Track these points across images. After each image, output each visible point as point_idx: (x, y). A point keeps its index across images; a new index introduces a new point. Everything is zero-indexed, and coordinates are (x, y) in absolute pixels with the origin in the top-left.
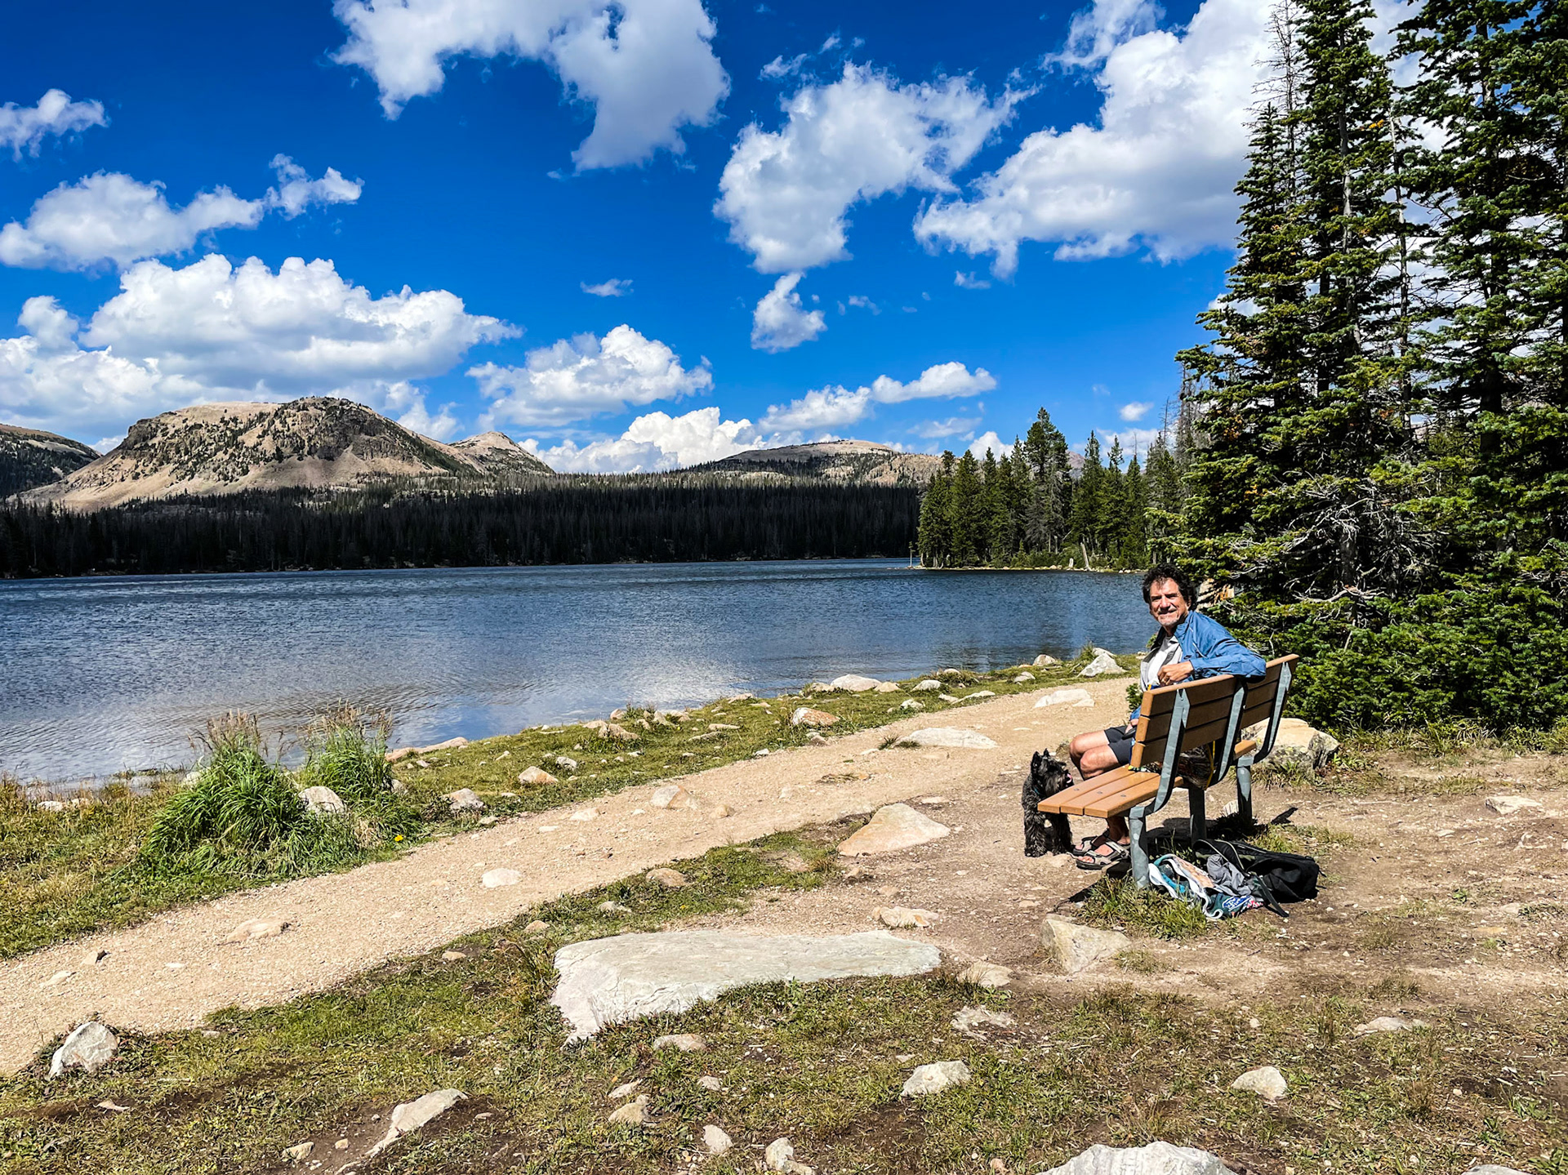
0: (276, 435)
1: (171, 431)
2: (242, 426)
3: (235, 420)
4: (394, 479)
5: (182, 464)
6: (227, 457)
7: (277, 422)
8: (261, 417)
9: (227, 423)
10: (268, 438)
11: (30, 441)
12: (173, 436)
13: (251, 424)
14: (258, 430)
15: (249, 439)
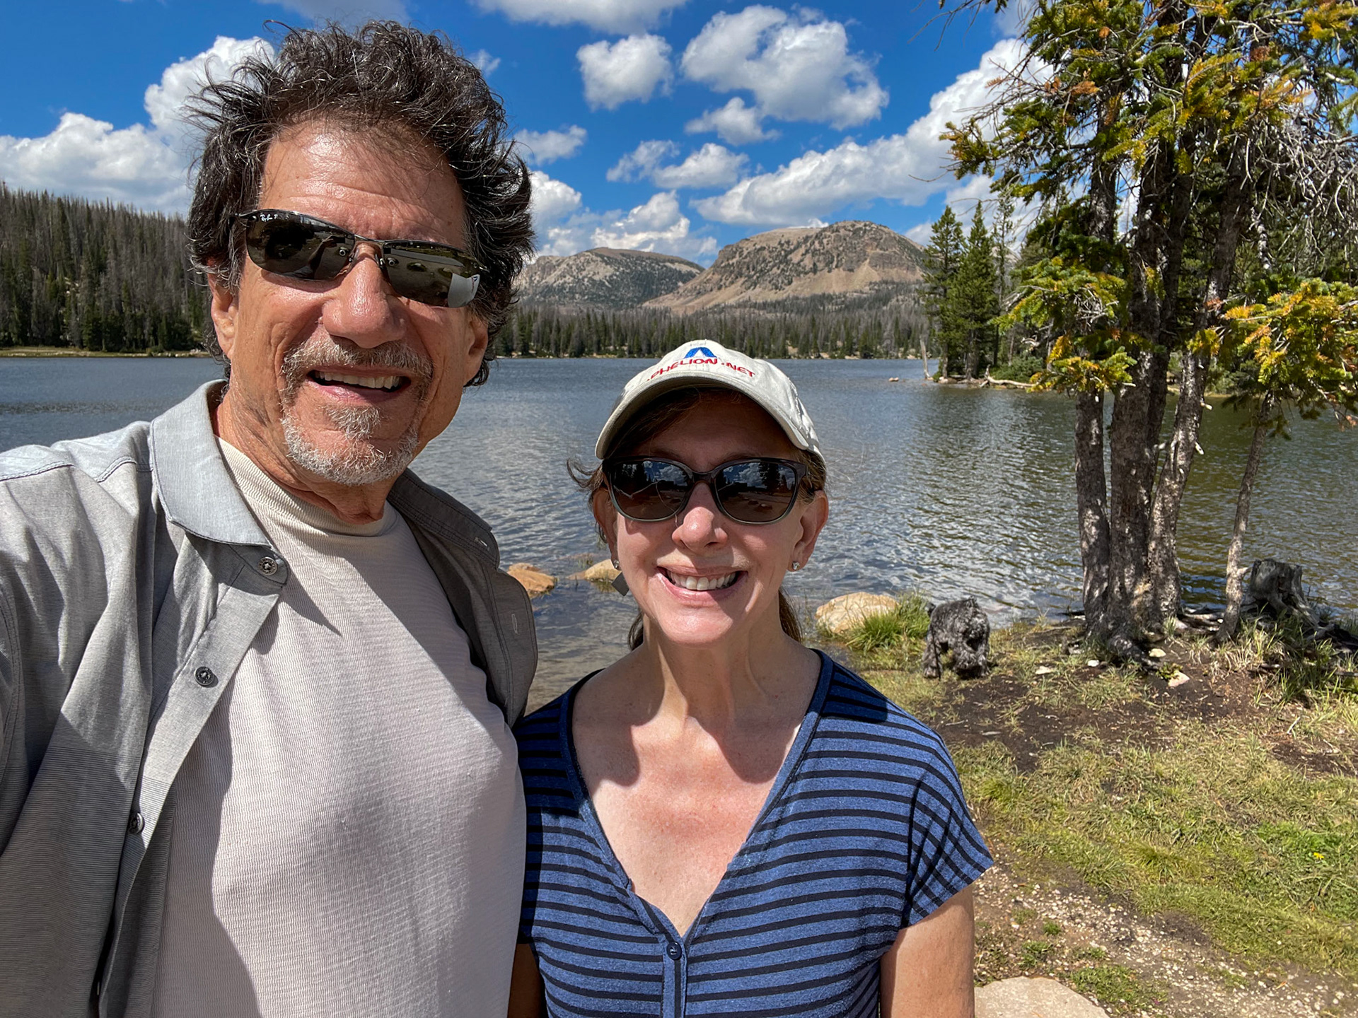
0: (814, 253)
1: (745, 253)
2: (792, 247)
3: (788, 243)
4: (898, 285)
5: (750, 277)
6: (779, 272)
7: (816, 242)
8: (806, 239)
9: (782, 245)
10: (809, 255)
11: (668, 264)
12: (746, 257)
13: (798, 246)
14: (802, 250)
15: (795, 258)
